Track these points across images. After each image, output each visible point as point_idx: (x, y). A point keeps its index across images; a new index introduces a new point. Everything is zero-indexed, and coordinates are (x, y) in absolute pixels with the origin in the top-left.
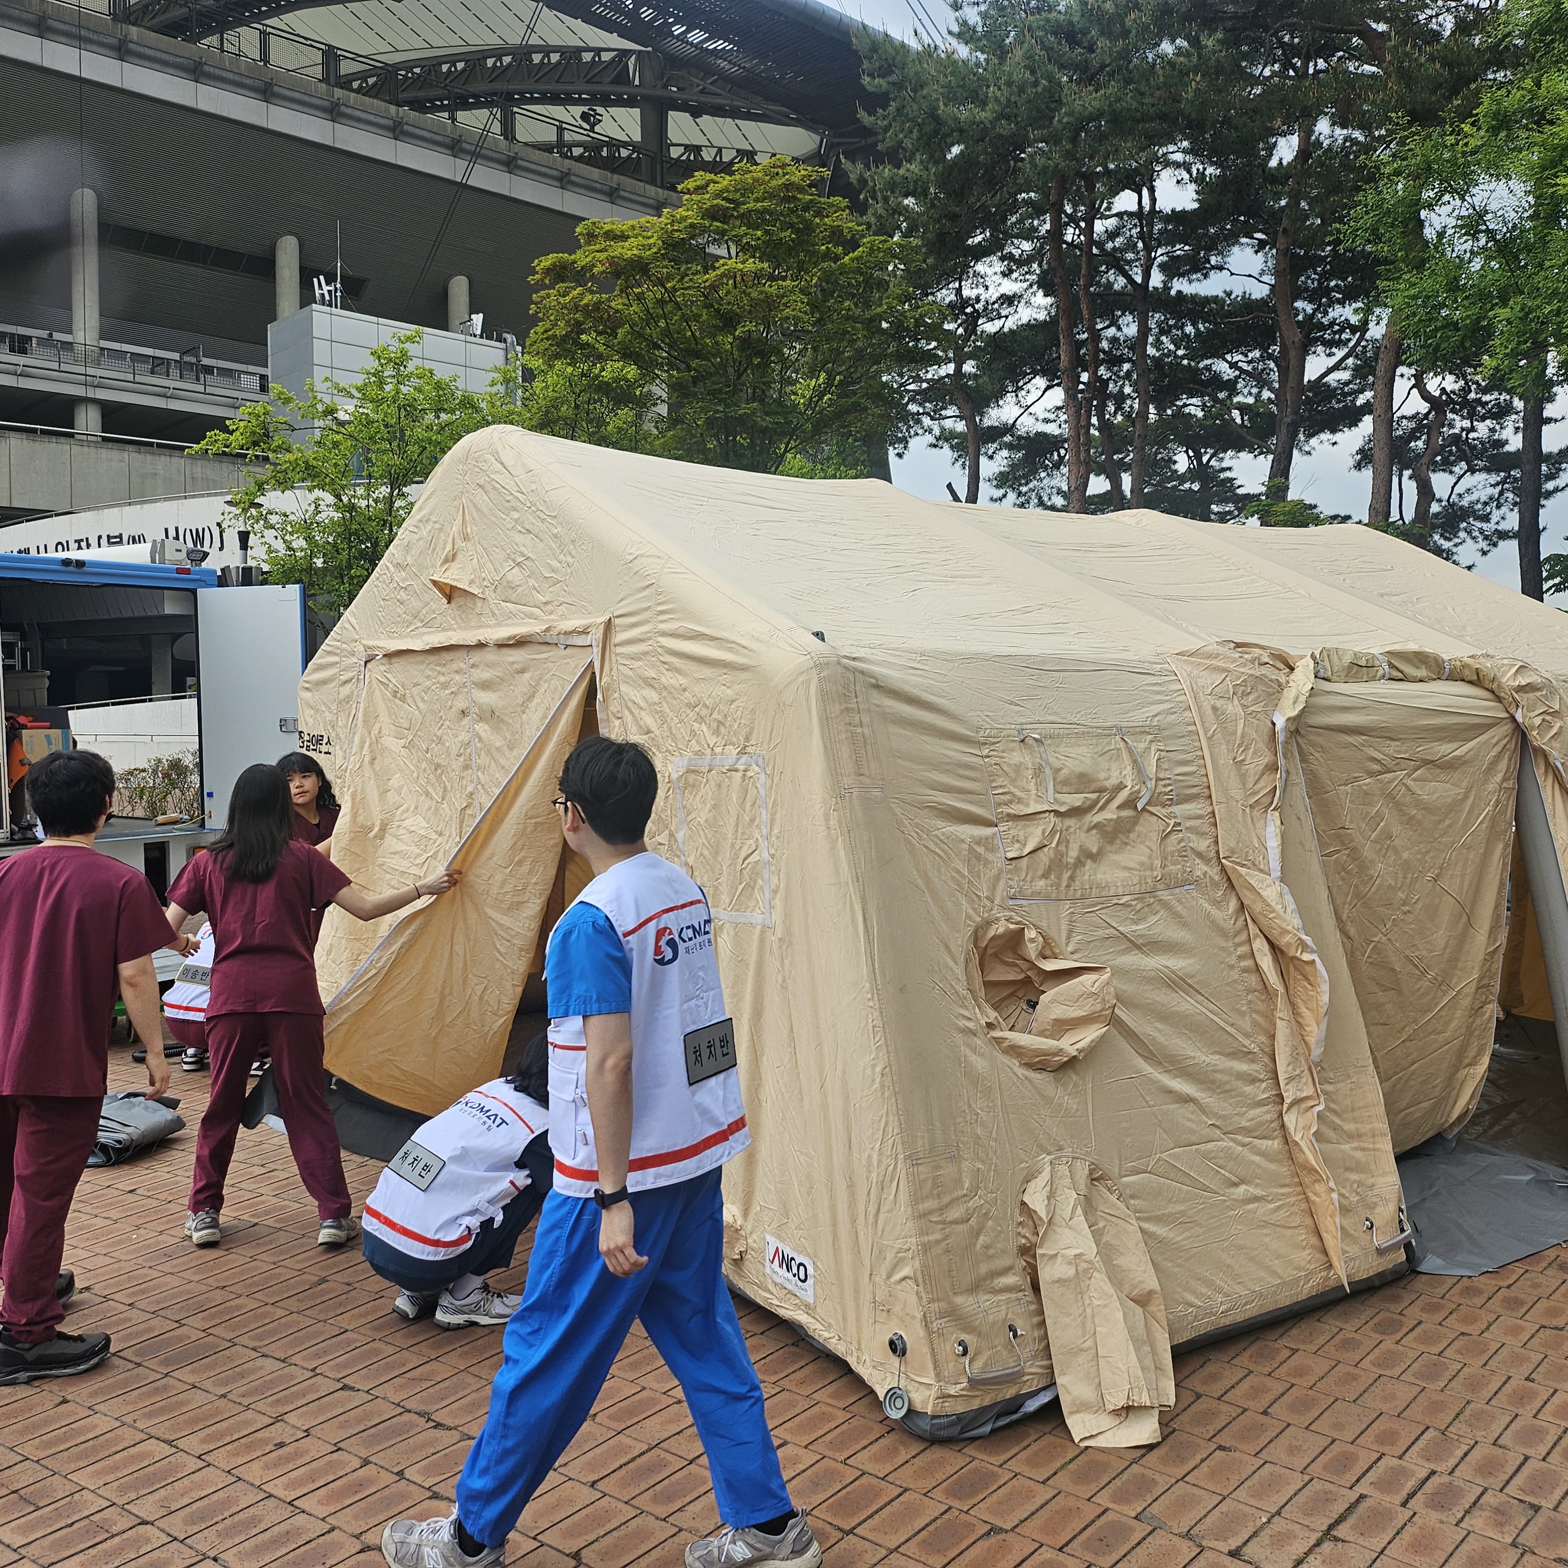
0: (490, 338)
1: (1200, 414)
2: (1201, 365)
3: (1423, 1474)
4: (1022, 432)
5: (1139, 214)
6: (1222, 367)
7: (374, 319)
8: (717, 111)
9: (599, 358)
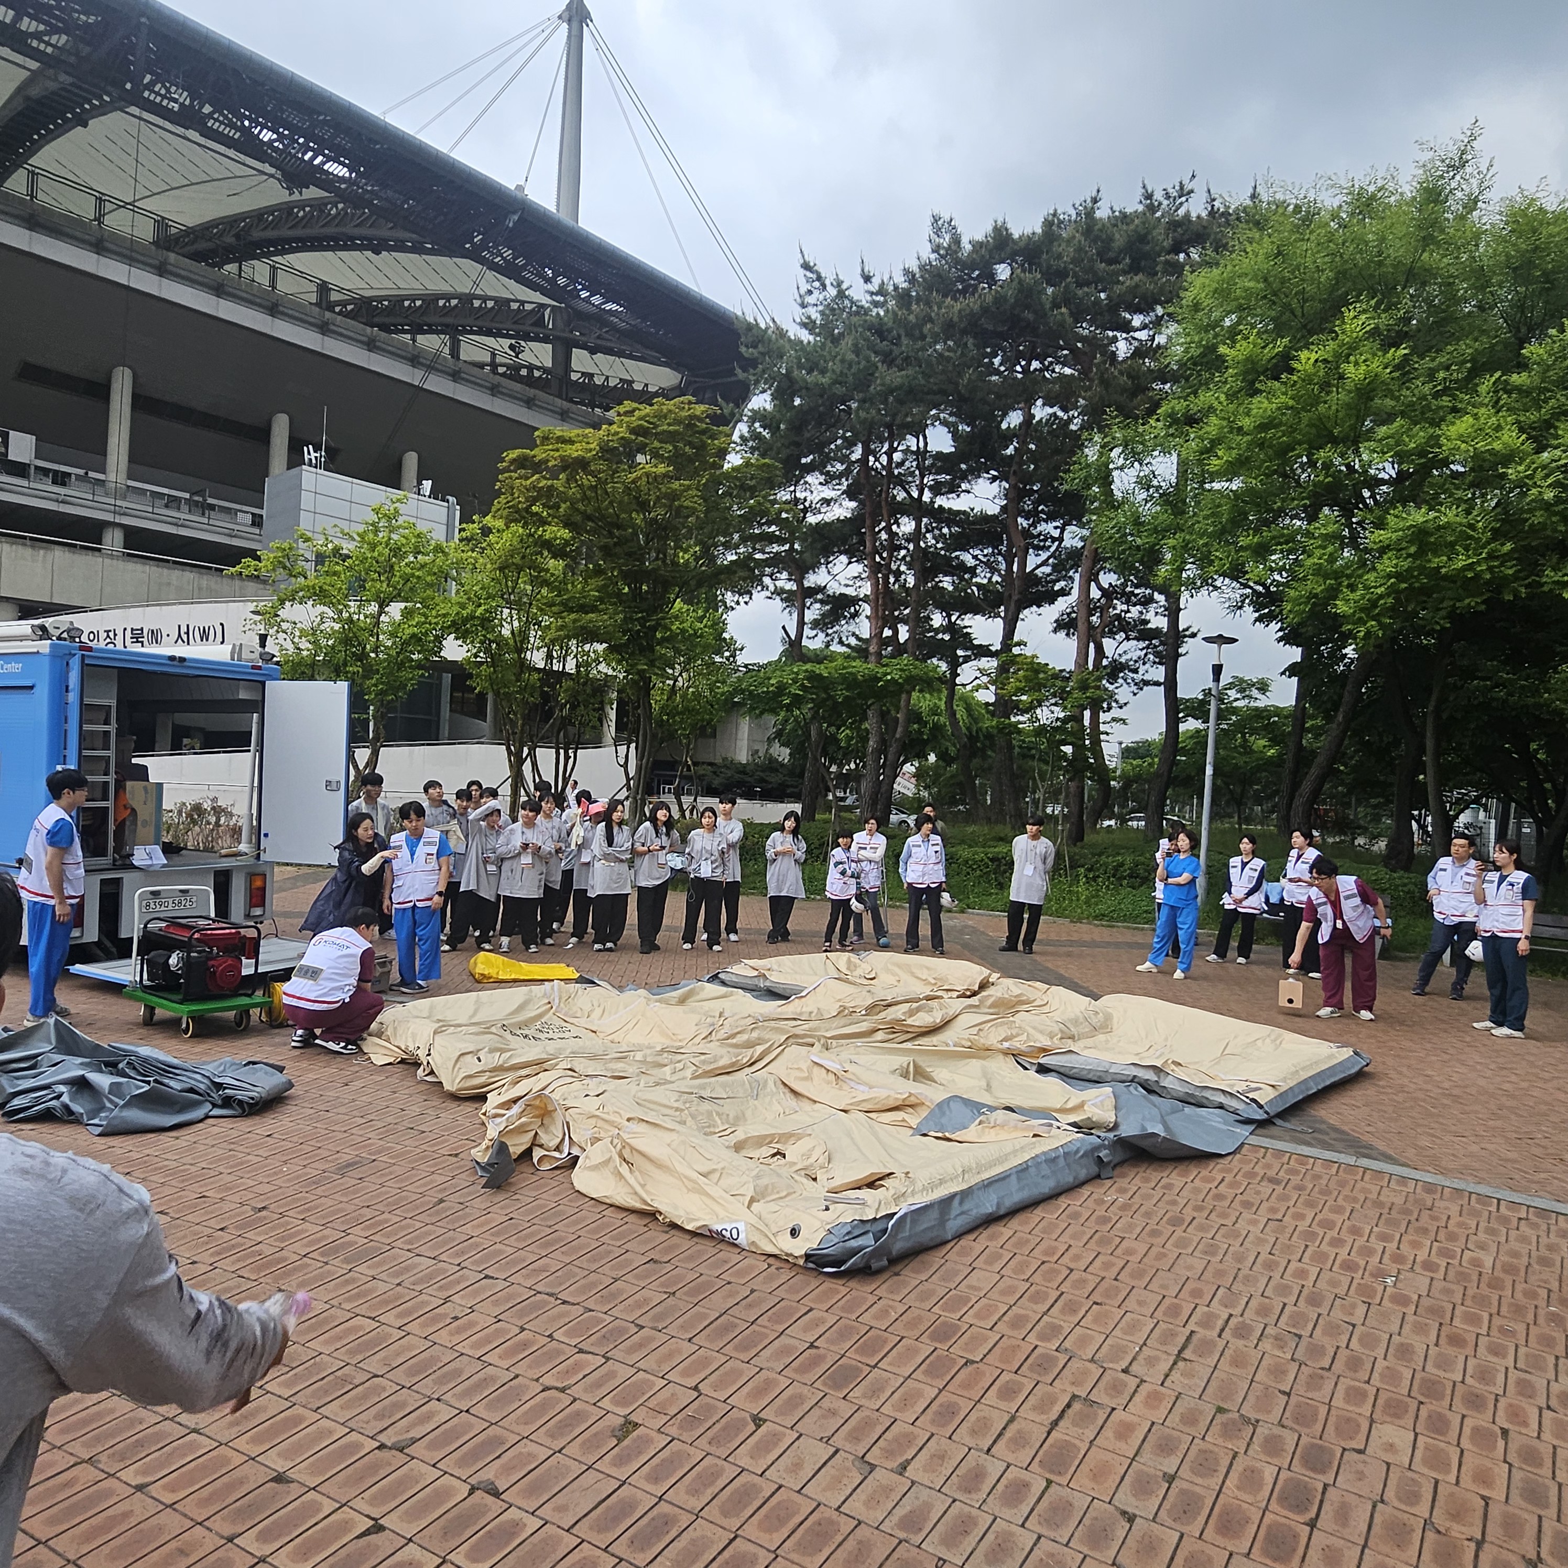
0: (437, 498)
1: (951, 588)
2: (953, 555)
4: (830, 592)
5: (917, 452)
6: (967, 558)
7: (350, 480)
8: (609, 351)
9: (544, 522)
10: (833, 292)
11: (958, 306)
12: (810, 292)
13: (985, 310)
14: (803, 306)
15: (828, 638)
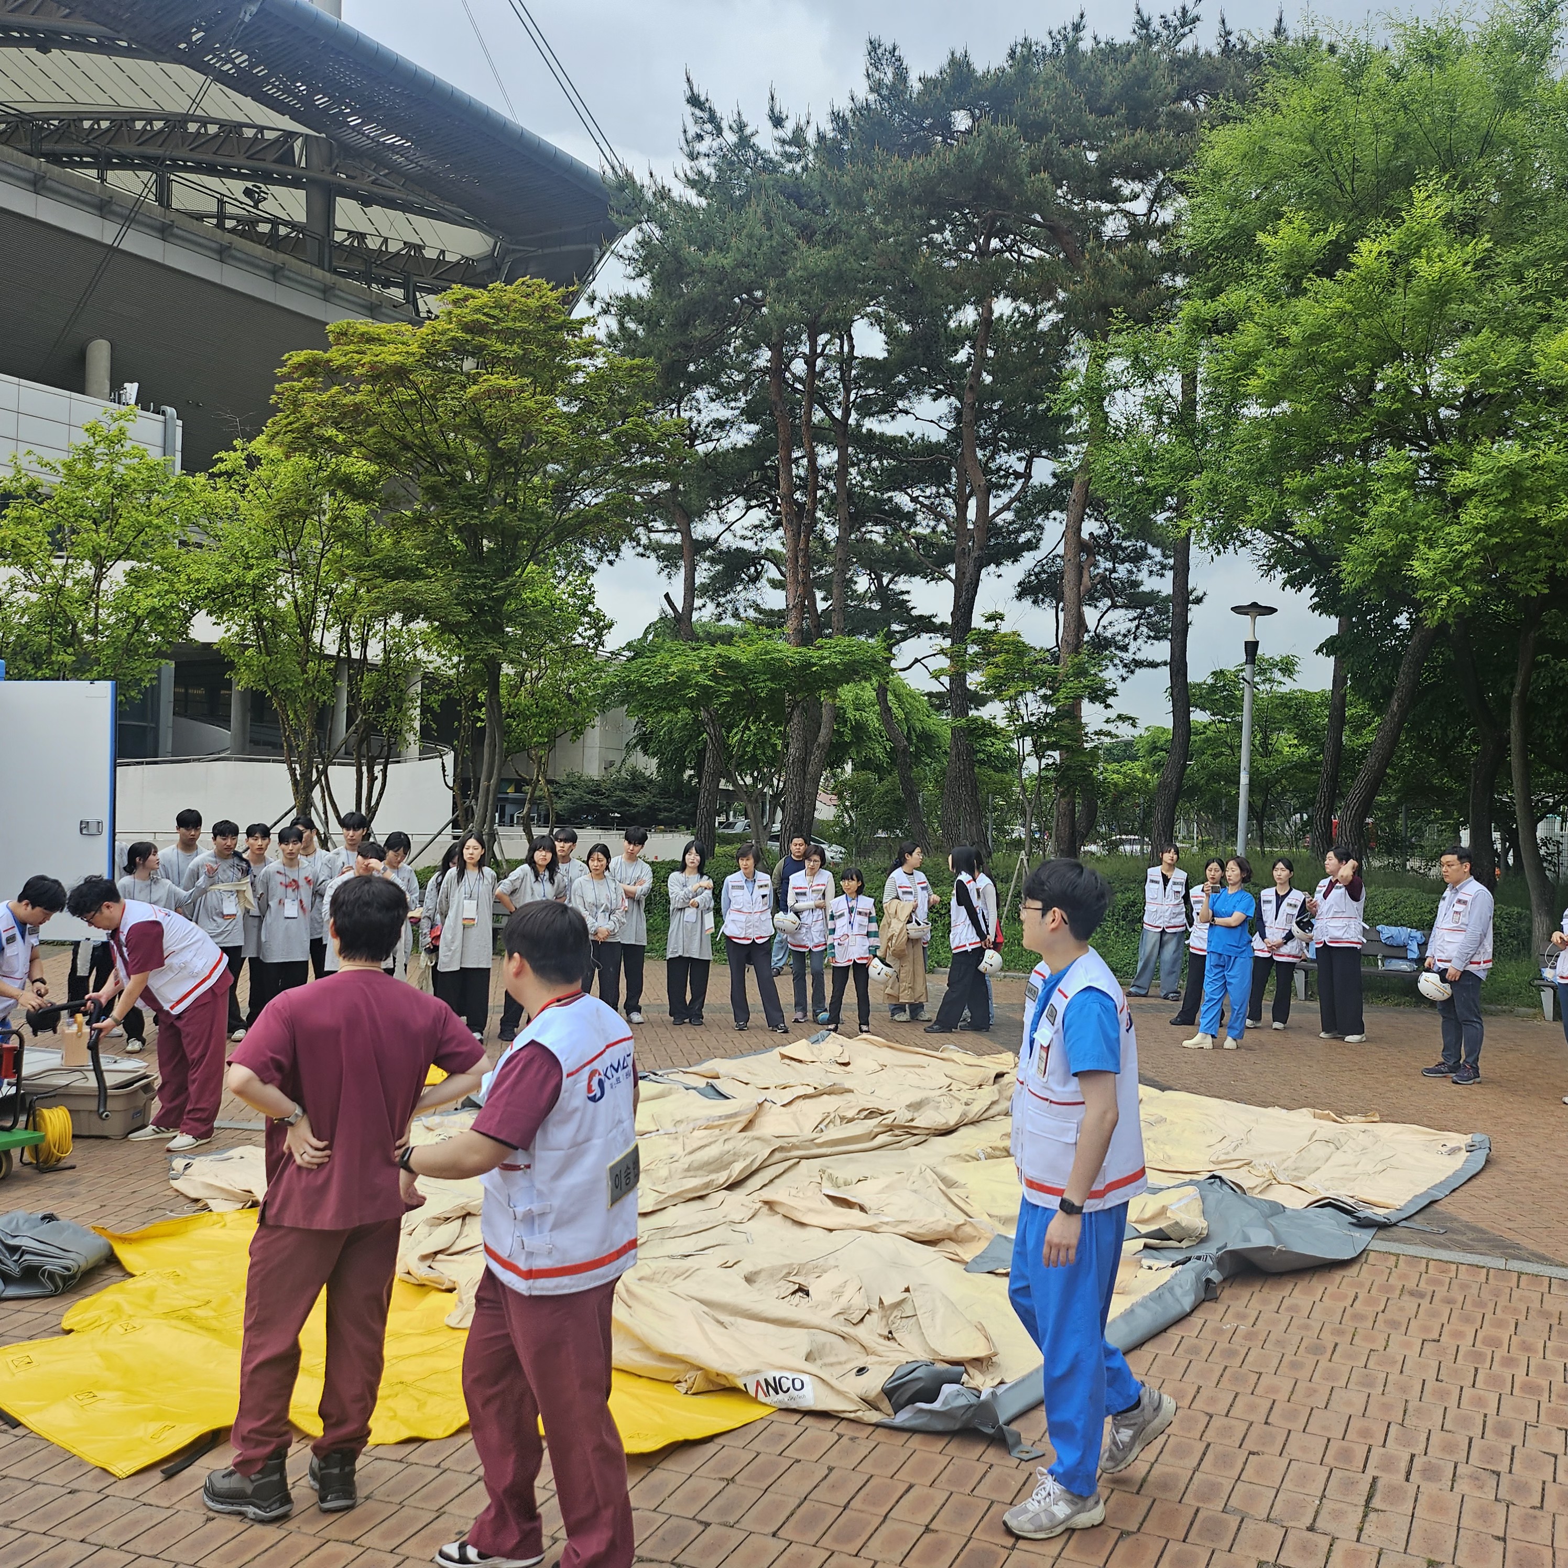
0: (145, 408)
1: (881, 541)
2: (886, 496)
5: (841, 358)
6: (902, 500)
7: (15, 380)
8: (389, 203)
10: (731, 138)
11: (909, 167)
12: (699, 137)
13: (944, 173)
14: (693, 156)
15: (720, 609)
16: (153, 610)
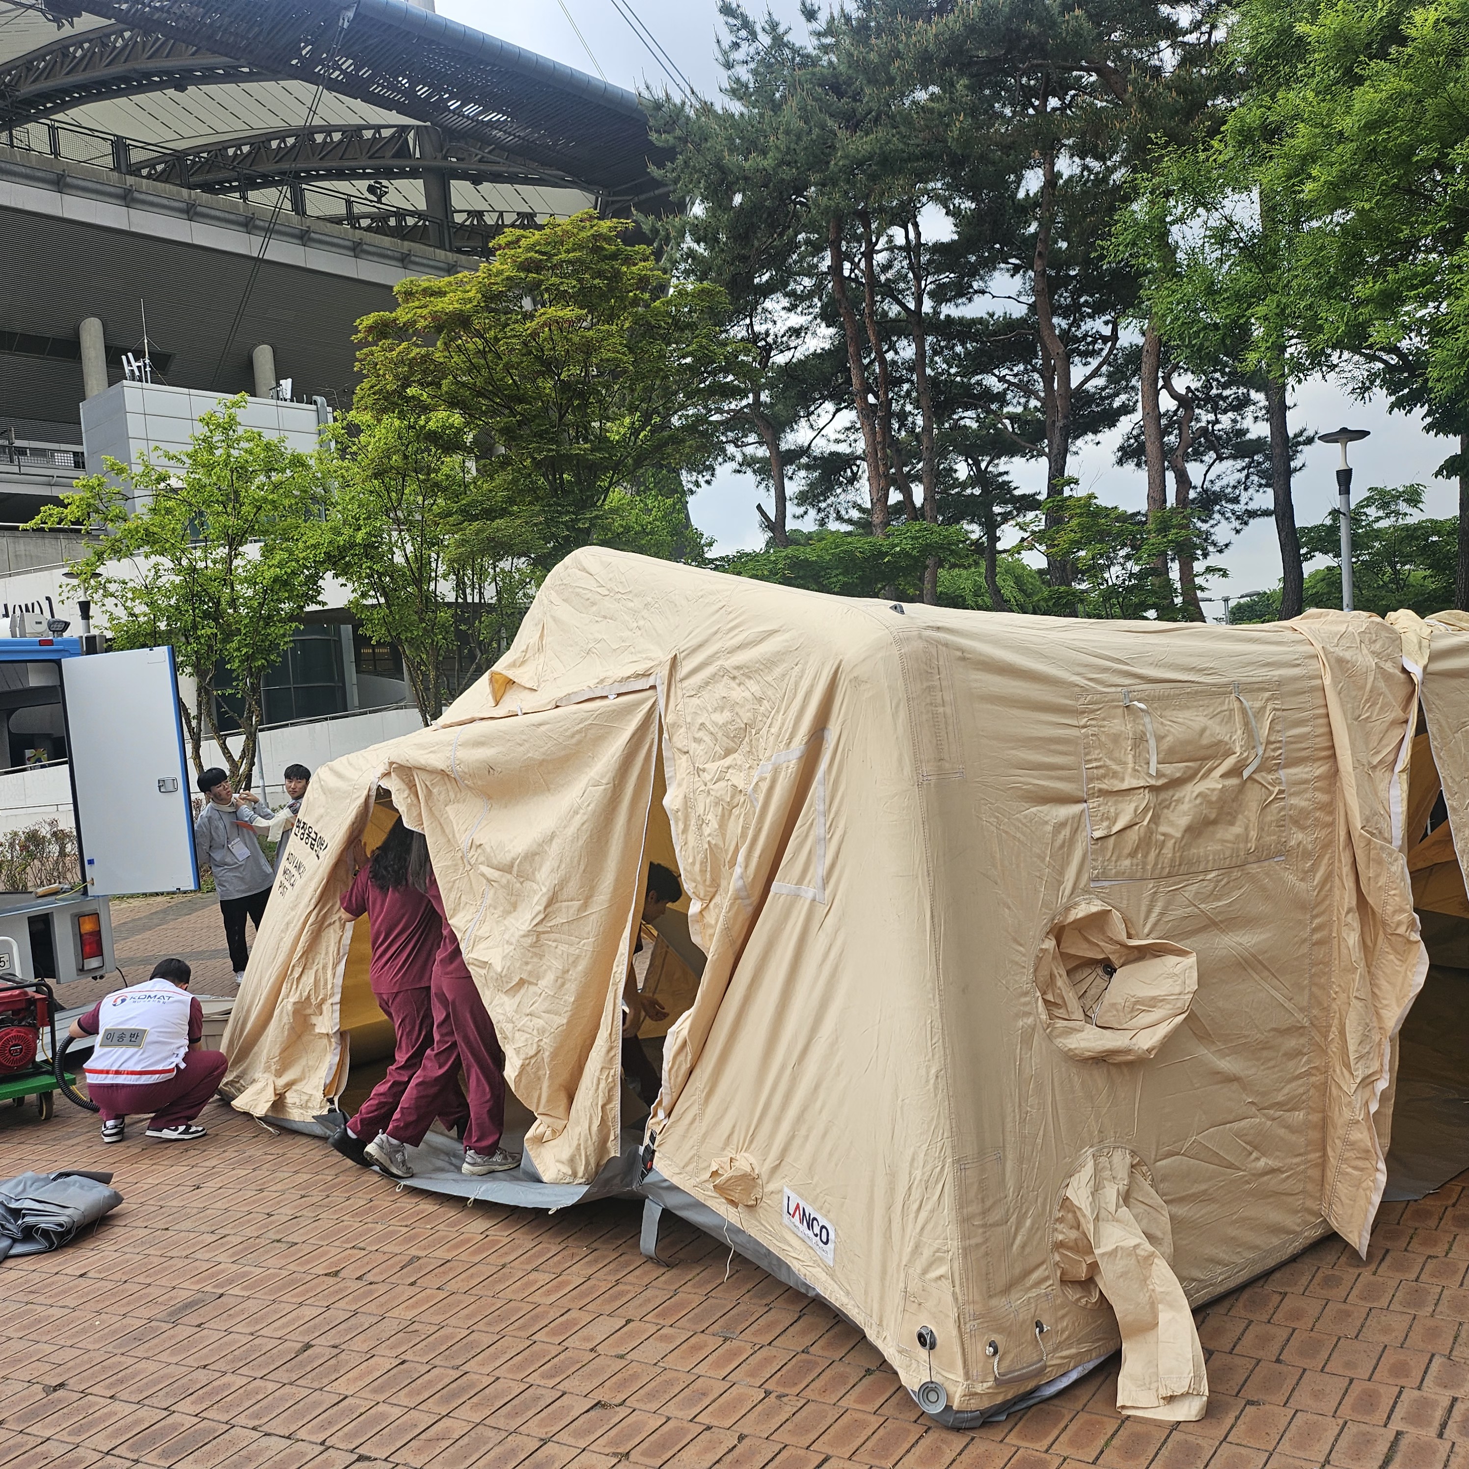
0: (300, 401)
1: (975, 425)
2: (973, 381)
3: (1446, 1403)
4: (817, 453)
5: (907, 248)
6: (991, 381)
7: (186, 390)
8: (497, 178)
9: (426, 409)
12: (736, 45)
15: (822, 515)
16: (276, 580)
